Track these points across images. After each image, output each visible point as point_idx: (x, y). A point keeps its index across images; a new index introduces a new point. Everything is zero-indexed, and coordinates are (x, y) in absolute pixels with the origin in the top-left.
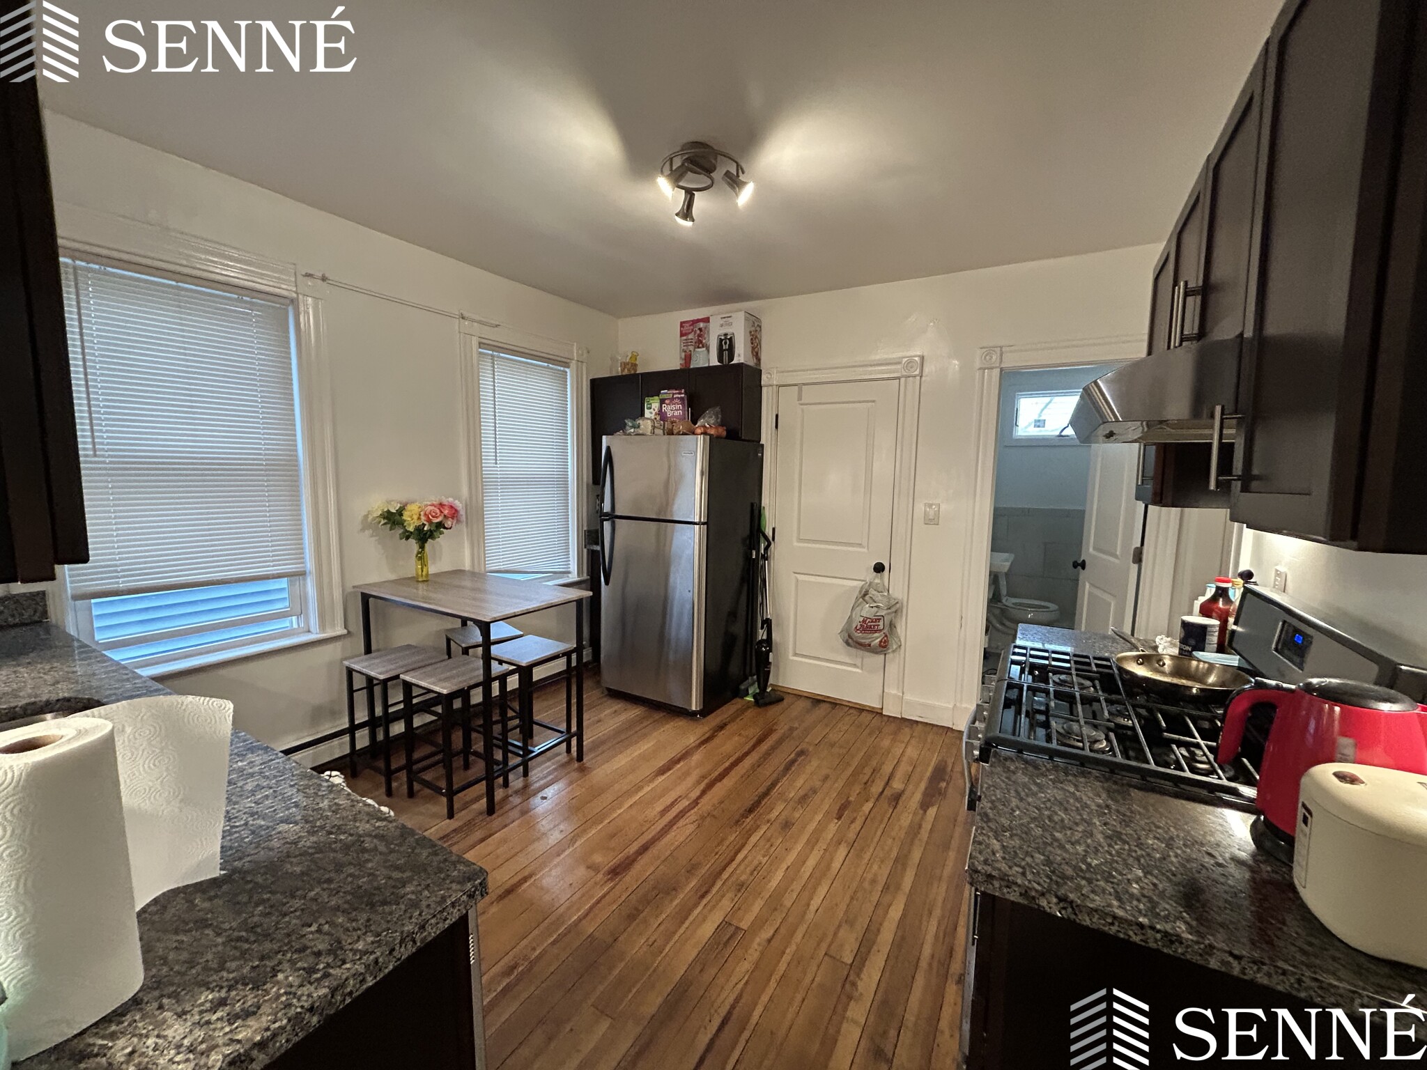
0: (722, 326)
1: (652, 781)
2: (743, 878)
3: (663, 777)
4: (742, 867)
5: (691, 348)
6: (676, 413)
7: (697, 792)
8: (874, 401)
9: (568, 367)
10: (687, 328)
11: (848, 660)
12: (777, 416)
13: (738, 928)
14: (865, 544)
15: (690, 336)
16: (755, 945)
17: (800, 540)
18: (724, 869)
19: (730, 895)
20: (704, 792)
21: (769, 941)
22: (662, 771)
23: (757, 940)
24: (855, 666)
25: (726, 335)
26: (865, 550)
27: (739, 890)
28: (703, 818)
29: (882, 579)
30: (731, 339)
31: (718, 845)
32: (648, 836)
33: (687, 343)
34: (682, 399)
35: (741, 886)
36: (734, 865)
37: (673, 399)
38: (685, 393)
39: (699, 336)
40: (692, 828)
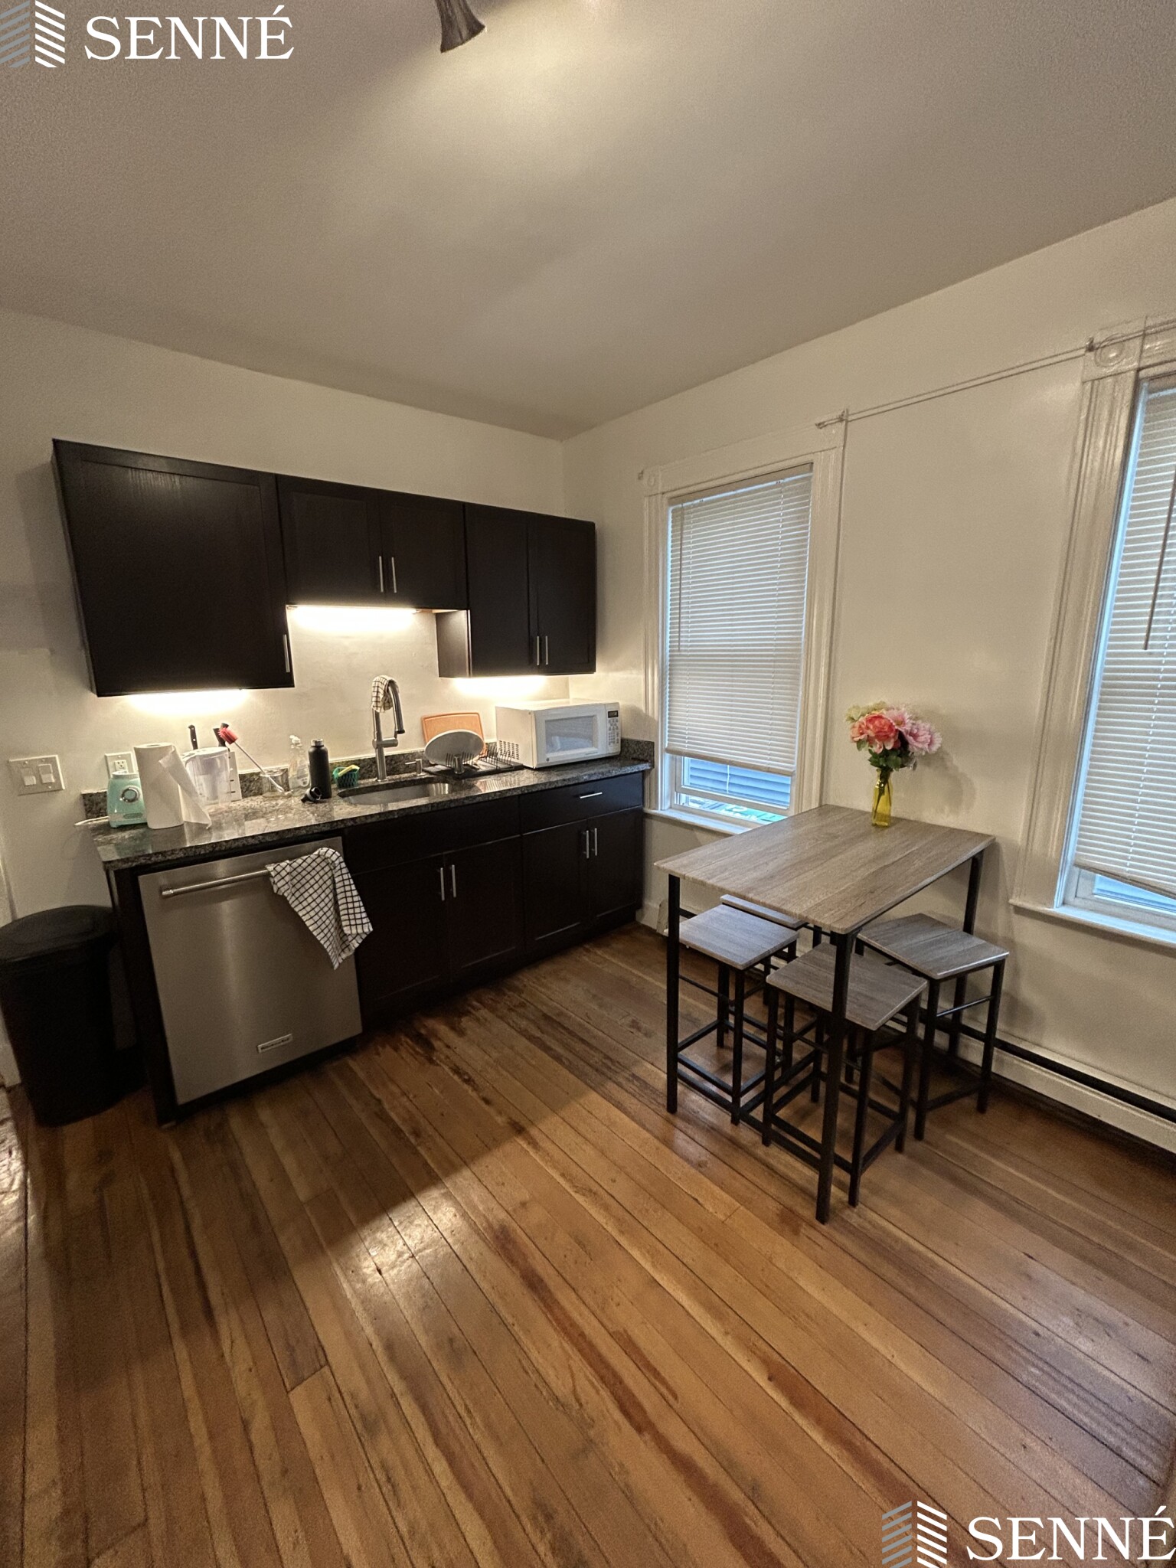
1: (752, 1350)
2: (384, 1442)
3: (762, 1380)
4: (410, 1453)
7: (684, 1442)
13: (300, 1381)
16: (257, 1395)
18: (424, 1409)
19: (364, 1394)
20: (683, 1465)
21: (246, 1425)
22: (782, 1376)
23: (261, 1404)
27: (363, 1417)
28: (585, 1424)
31: (489, 1426)
32: (566, 1299)
35: (370, 1425)
36: (423, 1433)
40: (561, 1386)
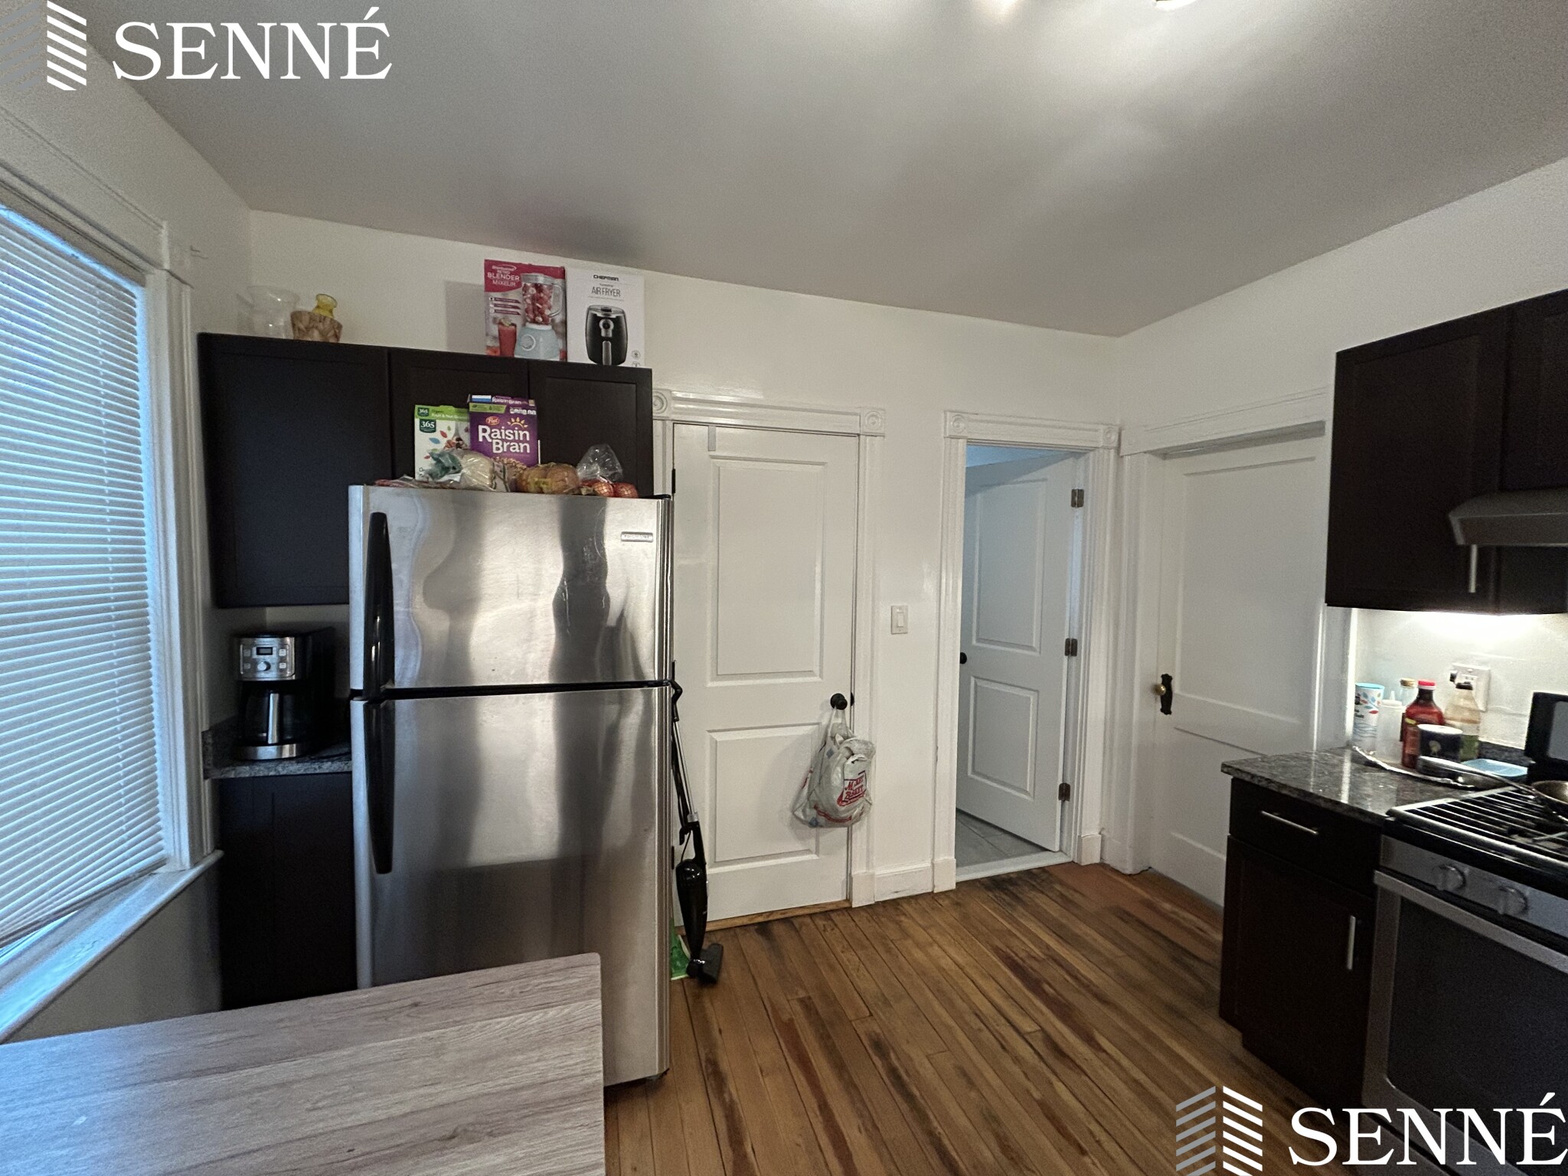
0: (596, 291)
5: (517, 320)
6: (516, 448)
8: (822, 464)
9: (141, 282)
10: (503, 276)
11: (799, 847)
12: (674, 471)
14: (816, 670)
15: (513, 295)
17: (718, 676)
24: (808, 851)
25: (607, 310)
26: (817, 679)
29: (844, 718)
30: (617, 321)
33: (504, 306)
34: (527, 418)
37: (507, 415)
38: (538, 408)
39: (534, 299)
